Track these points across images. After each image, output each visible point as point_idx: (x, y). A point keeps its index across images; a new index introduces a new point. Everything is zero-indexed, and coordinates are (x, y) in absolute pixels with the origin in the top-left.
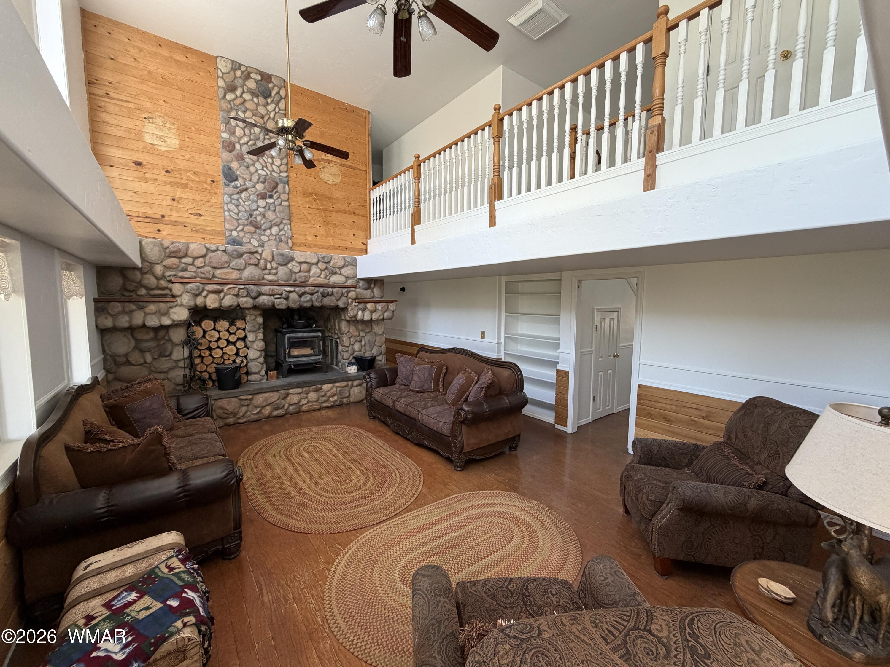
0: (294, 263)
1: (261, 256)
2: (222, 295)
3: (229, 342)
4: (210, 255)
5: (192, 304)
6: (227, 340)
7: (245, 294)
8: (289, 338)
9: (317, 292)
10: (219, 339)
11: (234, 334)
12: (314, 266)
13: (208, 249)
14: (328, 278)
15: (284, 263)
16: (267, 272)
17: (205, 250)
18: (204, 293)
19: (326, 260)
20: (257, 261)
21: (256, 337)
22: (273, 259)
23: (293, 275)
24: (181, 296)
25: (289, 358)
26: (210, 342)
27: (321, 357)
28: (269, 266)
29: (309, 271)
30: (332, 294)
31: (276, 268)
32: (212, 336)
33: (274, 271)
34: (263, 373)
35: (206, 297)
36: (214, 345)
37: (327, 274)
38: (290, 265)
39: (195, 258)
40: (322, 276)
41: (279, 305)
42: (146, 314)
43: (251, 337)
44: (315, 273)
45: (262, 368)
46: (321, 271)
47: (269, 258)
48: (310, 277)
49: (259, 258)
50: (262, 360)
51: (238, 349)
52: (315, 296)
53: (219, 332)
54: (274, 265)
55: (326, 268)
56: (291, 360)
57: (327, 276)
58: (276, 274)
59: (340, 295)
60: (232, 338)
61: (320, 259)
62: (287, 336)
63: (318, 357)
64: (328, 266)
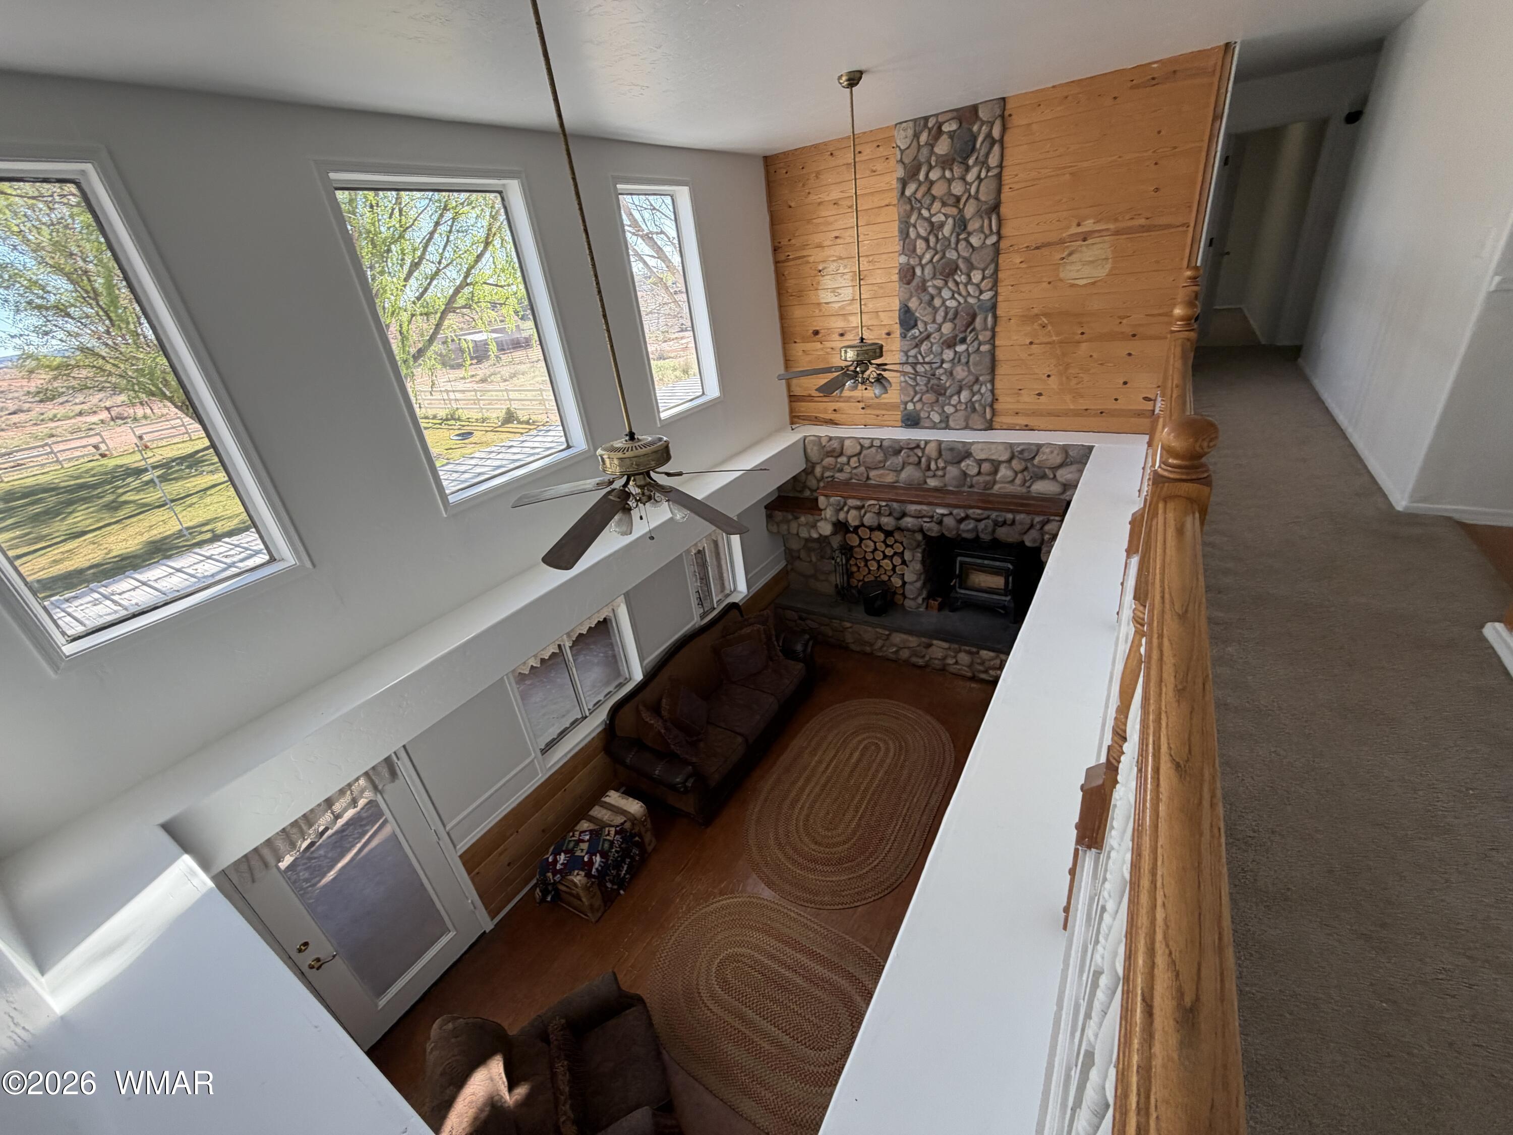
0: (968, 462)
1: (923, 452)
2: (863, 511)
3: (885, 557)
4: (864, 452)
5: (834, 519)
6: (883, 552)
7: (887, 513)
8: (962, 563)
9: (988, 518)
10: (876, 549)
11: (891, 546)
12: (1005, 465)
13: (862, 446)
14: (1027, 484)
15: (955, 461)
16: (930, 473)
17: (859, 447)
18: (846, 509)
19: (1026, 455)
20: (917, 459)
21: (913, 556)
22: (940, 454)
23: (968, 479)
24: (825, 509)
25: (960, 587)
26: (866, 552)
27: (1008, 598)
28: (933, 466)
29: (996, 472)
30: (1013, 522)
31: (944, 468)
32: (867, 546)
33: (940, 473)
34: (920, 600)
35: (848, 512)
36: (869, 556)
37: (1028, 478)
38: (963, 464)
39: (850, 458)
40: (1018, 481)
41: (928, 530)
42: (799, 525)
43: (907, 556)
44: (1003, 477)
45: (919, 595)
46: (1016, 473)
47: (934, 454)
48: (995, 482)
49: (920, 454)
50: (919, 584)
51: (894, 567)
53: (875, 543)
54: (941, 464)
55: (1026, 469)
56: (963, 591)
57: (1025, 481)
58: (944, 476)
59: (1027, 527)
60: (889, 552)
61: (1016, 454)
62: (959, 559)
63: (1004, 598)
64: (1029, 465)
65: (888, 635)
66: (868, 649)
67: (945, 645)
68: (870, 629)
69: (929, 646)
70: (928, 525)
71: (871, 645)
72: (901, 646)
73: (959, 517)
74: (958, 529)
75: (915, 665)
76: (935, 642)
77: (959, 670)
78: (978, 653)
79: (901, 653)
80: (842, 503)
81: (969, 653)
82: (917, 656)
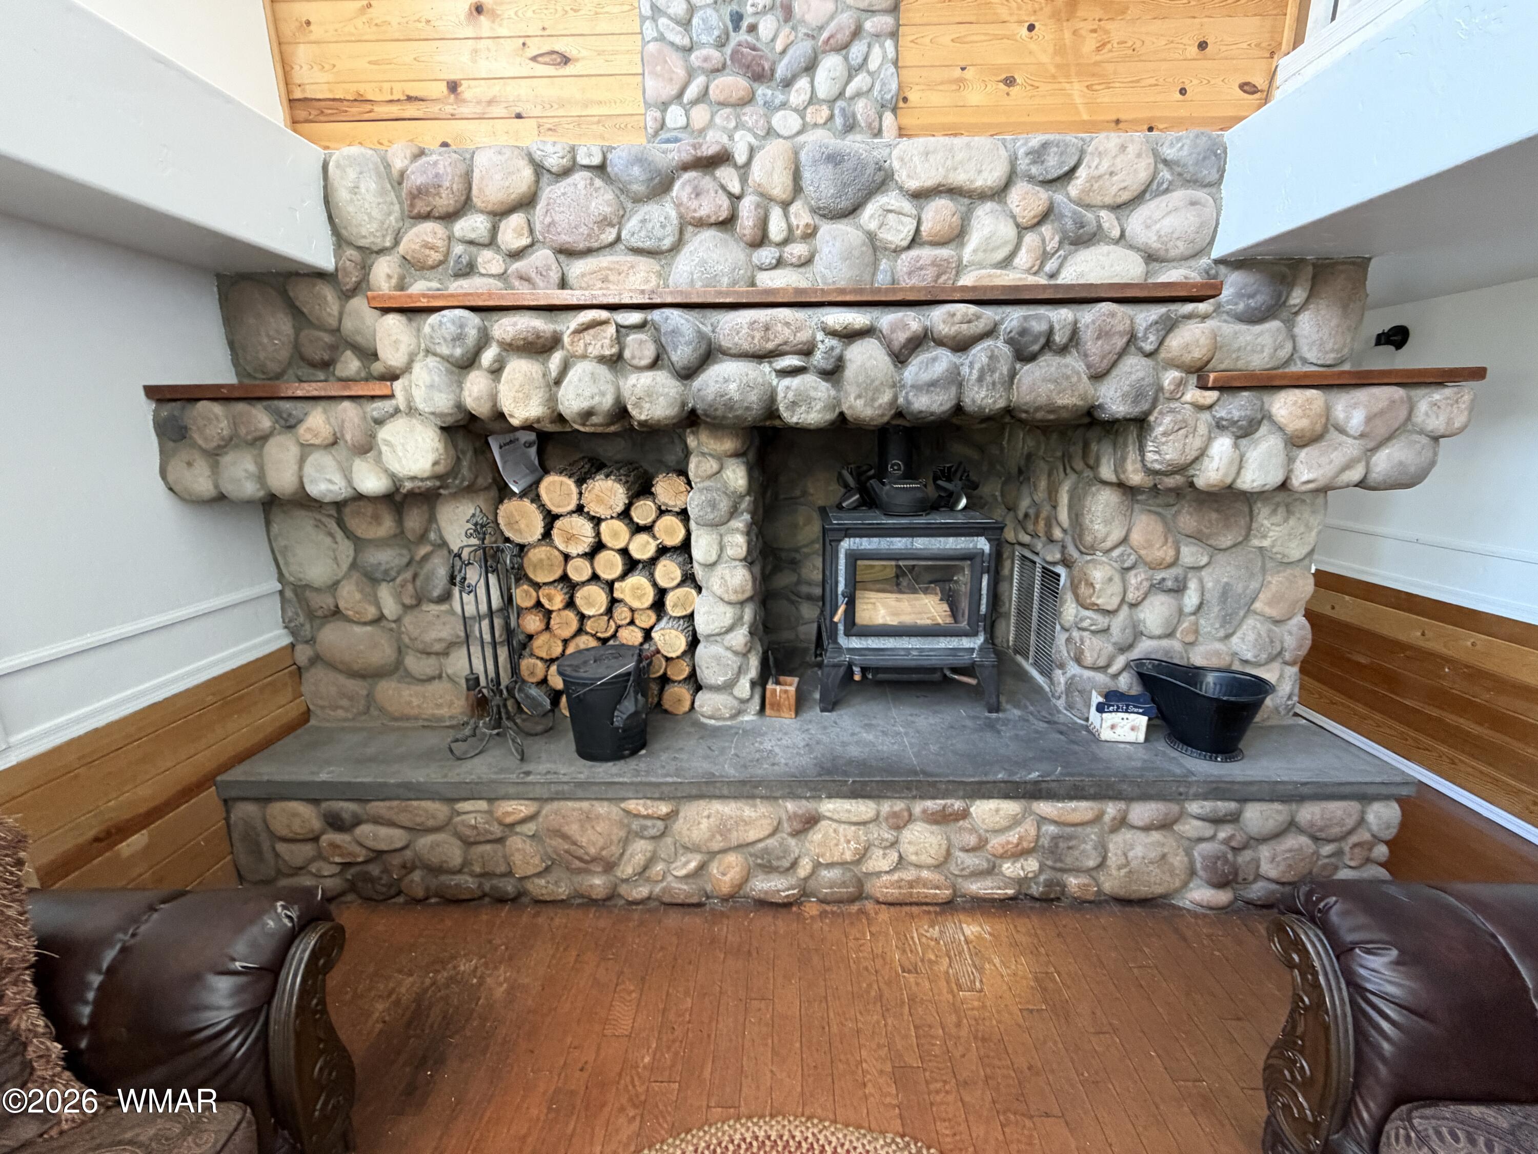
0: (891, 199)
1: (744, 180)
2: (556, 359)
3: (631, 565)
4: (550, 192)
6: (624, 552)
7: (648, 353)
9: (990, 333)
10: (599, 546)
11: (648, 529)
12: (989, 206)
13: (539, 168)
14: (1050, 266)
15: (844, 204)
16: (766, 255)
17: (527, 173)
18: (488, 356)
19: (1053, 165)
20: (725, 202)
21: (722, 548)
22: (797, 189)
23: (884, 264)
24: (407, 369)
27: (979, 641)
28: (777, 229)
29: (958, 236)
30: (1074, 338)
31: (810, 234)
32: (570, 538)
33: (797, 250)
34: (743, 688)
35: (496, 371)
36: (579, 571)
37: (1052, 245)
38: (869, 214)
40: (1023, 259)
41: (794, 404)
42: (306, 449)
43: (702, 548)
44: (987, 246)
45: (740, 671)
46: (1022, 229)
47: (779, 185)
48: (960, 269)
49: (736, 188)
50: (739, 638)
51: (661, 593)
52: (979, 353)
53: (597, 521)
54: (801, 215)
55: (1045, 217)
56: (856, 643)
57: (1045, 256)
58: (807, 262)
59: (1120, 342)
60: (642, 548)
61: (1023, 164)
62: (846, 544)
63: (966, 643)
64: (1059, 197)
65: (669, 818)
66: (598, 883)
67: (864, 809)
68: (602, 808)
69: (811, 821)
70: (795, 382)
71: (609, 867)
72: (716, 845)
73: (901, 337)
74: (897, 386)
75: (764, 904)
76: (829, 807)
77: (911, 884)
78: (965, 814)
79: (714, 869)
80: (472, 334)
81: (941, 819)
82: (769, 869)
